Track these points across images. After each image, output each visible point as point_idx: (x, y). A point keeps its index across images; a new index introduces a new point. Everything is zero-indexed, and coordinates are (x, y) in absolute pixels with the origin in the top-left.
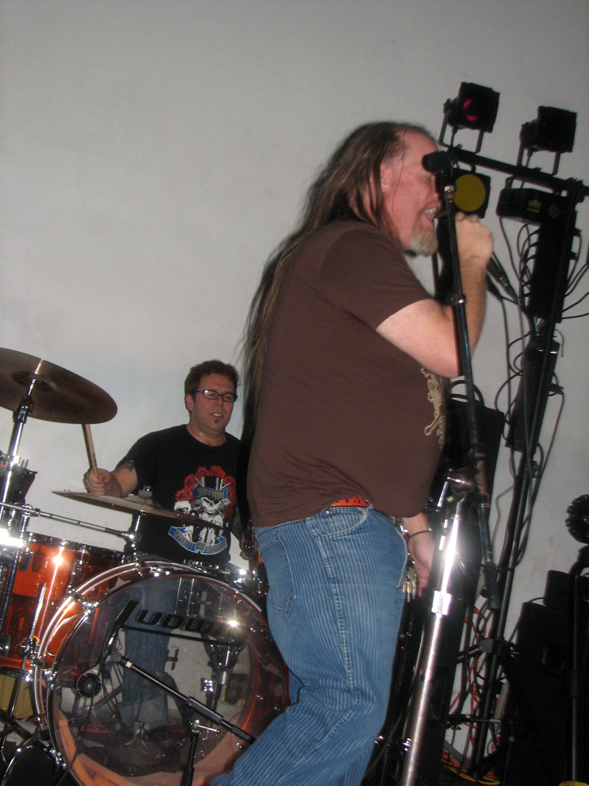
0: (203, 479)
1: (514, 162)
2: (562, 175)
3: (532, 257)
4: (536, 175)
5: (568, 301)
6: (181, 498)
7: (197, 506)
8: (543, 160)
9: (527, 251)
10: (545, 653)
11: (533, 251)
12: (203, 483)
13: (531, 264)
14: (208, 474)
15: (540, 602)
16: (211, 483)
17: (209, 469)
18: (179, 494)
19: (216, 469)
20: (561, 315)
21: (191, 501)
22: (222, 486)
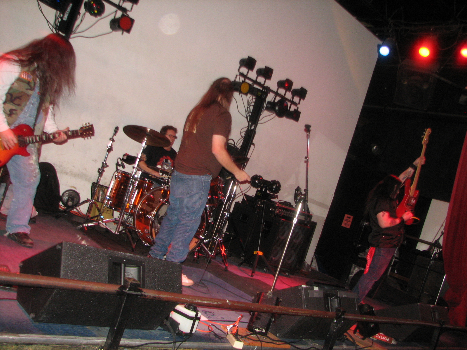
0: (165, 160)
1: (255, 79)
2: (266, 85)
3: (252, 106)
4: (259, 84)
5: (261, 118)
6: (159, 164)
7: (163, 167)
8: (261, 80)
9: (251, 103)
10: (241, 216)
11: (253, 104)
12: (164, 161)
13: (252, 108)
14: (166, 158)
15: (240, 202)
16: (167, 161)
17: (166, 157)
18: (158, 163)
19: (168, 157)
20: (258, 122)
21: (161, 166)
22: (169, 162)
